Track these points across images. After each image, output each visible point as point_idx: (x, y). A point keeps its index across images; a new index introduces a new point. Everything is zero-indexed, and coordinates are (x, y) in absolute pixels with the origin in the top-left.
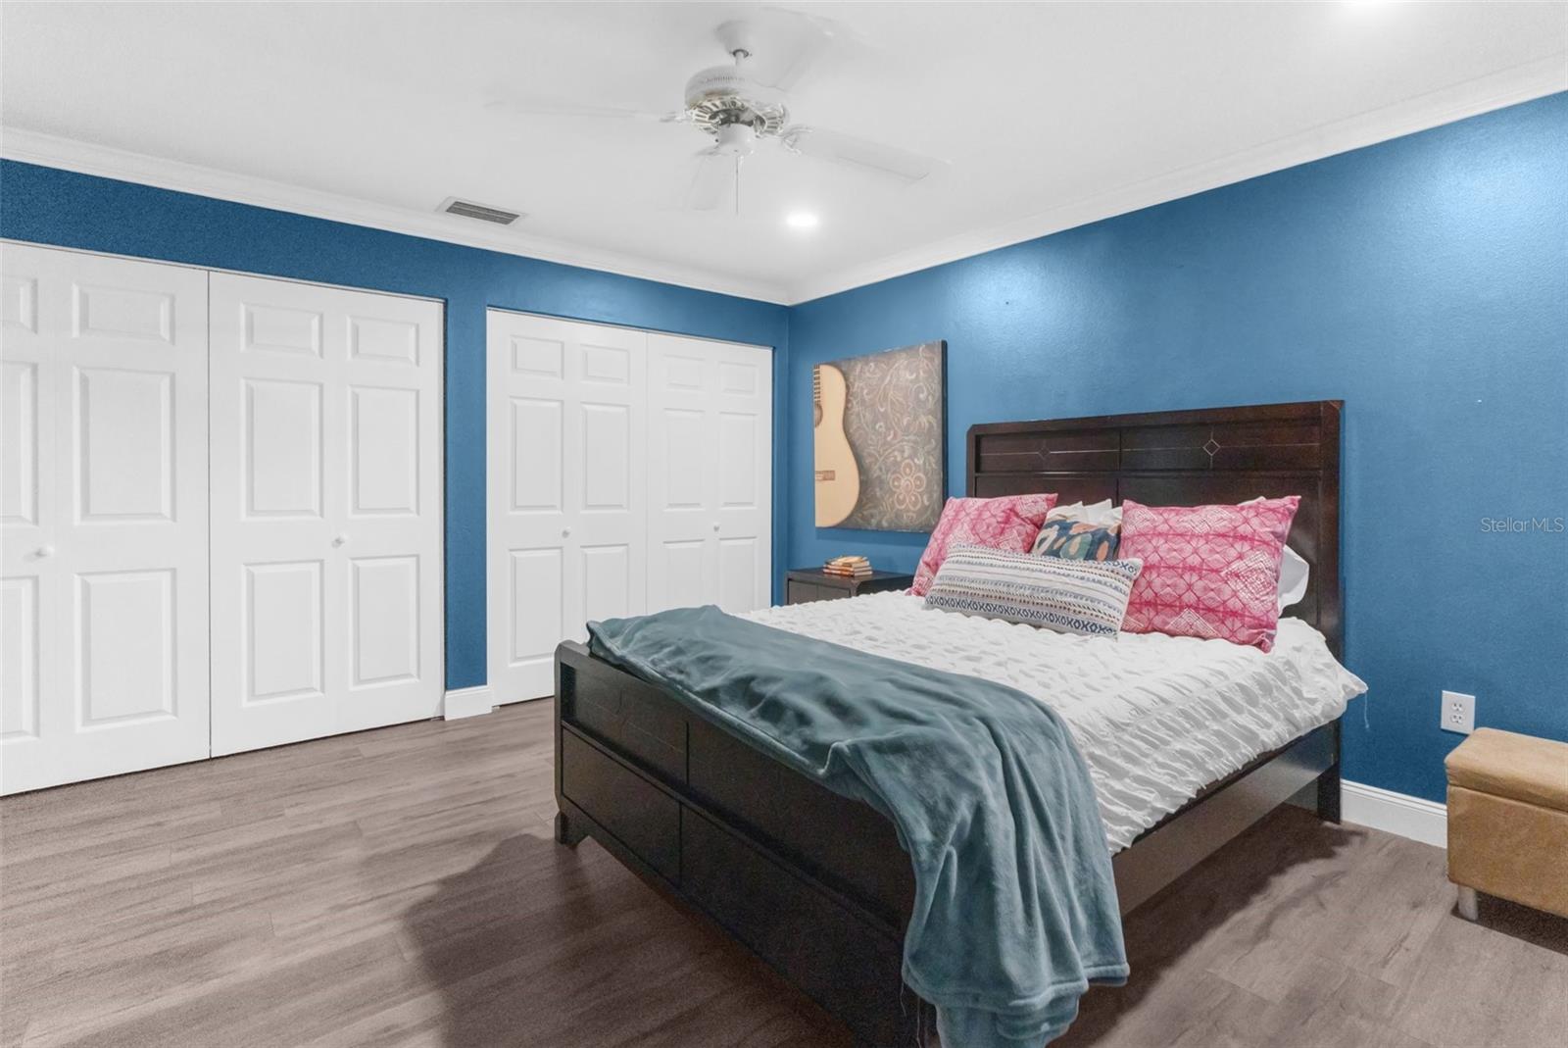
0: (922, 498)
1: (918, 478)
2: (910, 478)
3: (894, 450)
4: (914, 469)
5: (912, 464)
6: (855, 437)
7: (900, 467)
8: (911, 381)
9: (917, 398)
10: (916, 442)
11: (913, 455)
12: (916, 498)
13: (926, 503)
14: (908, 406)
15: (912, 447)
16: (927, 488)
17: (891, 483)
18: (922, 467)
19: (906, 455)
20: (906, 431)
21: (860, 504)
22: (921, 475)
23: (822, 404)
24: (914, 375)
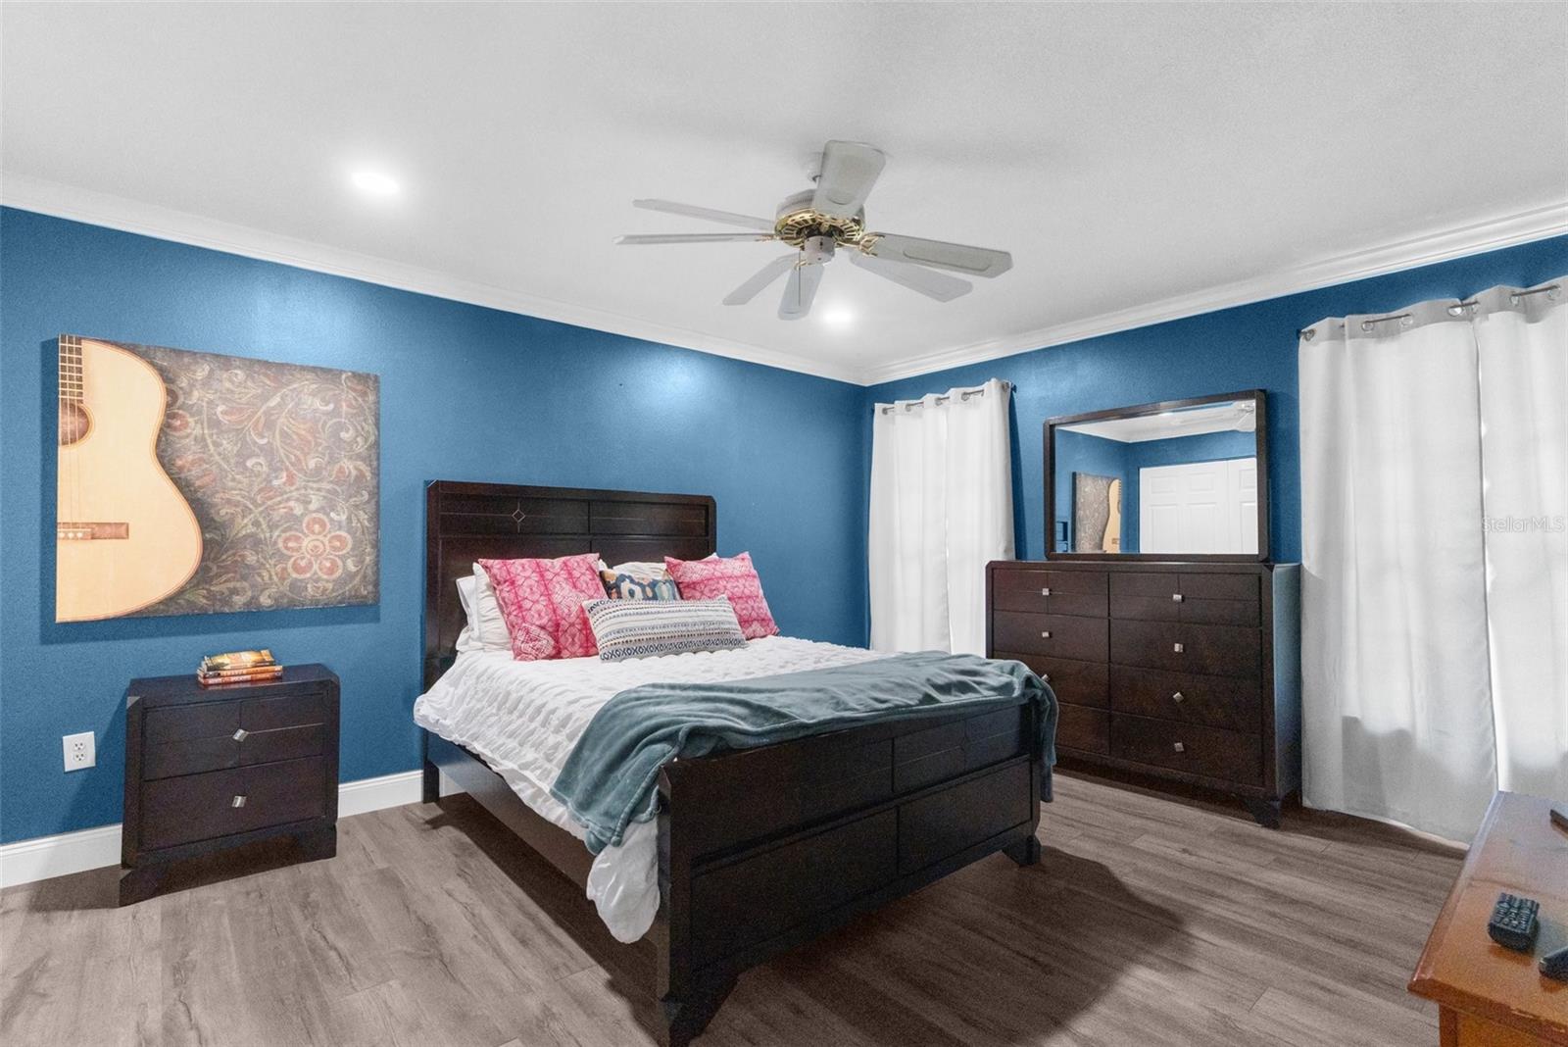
0: (344, 563)
1: (338, 538)
2: (321, 537)
3: (288, 499)
4: (328, 526)
5: (326, 520)
6: (193, 474)
7: (301, 522)
8: (327, 413)
9: (335, 434)
10: (335, 492)
11: (329, 506)
12: (333, 563)
13: (352, 568)
14: (317, 444)
15: (325, 497)
16: (353, 549)
17: (280, 545)
18: (344, 524)
19: (313, 506)
20: (317, 474)
21: (202, 575)
22: (343, 534)
23: (87, 406)
24: (331, 406)
